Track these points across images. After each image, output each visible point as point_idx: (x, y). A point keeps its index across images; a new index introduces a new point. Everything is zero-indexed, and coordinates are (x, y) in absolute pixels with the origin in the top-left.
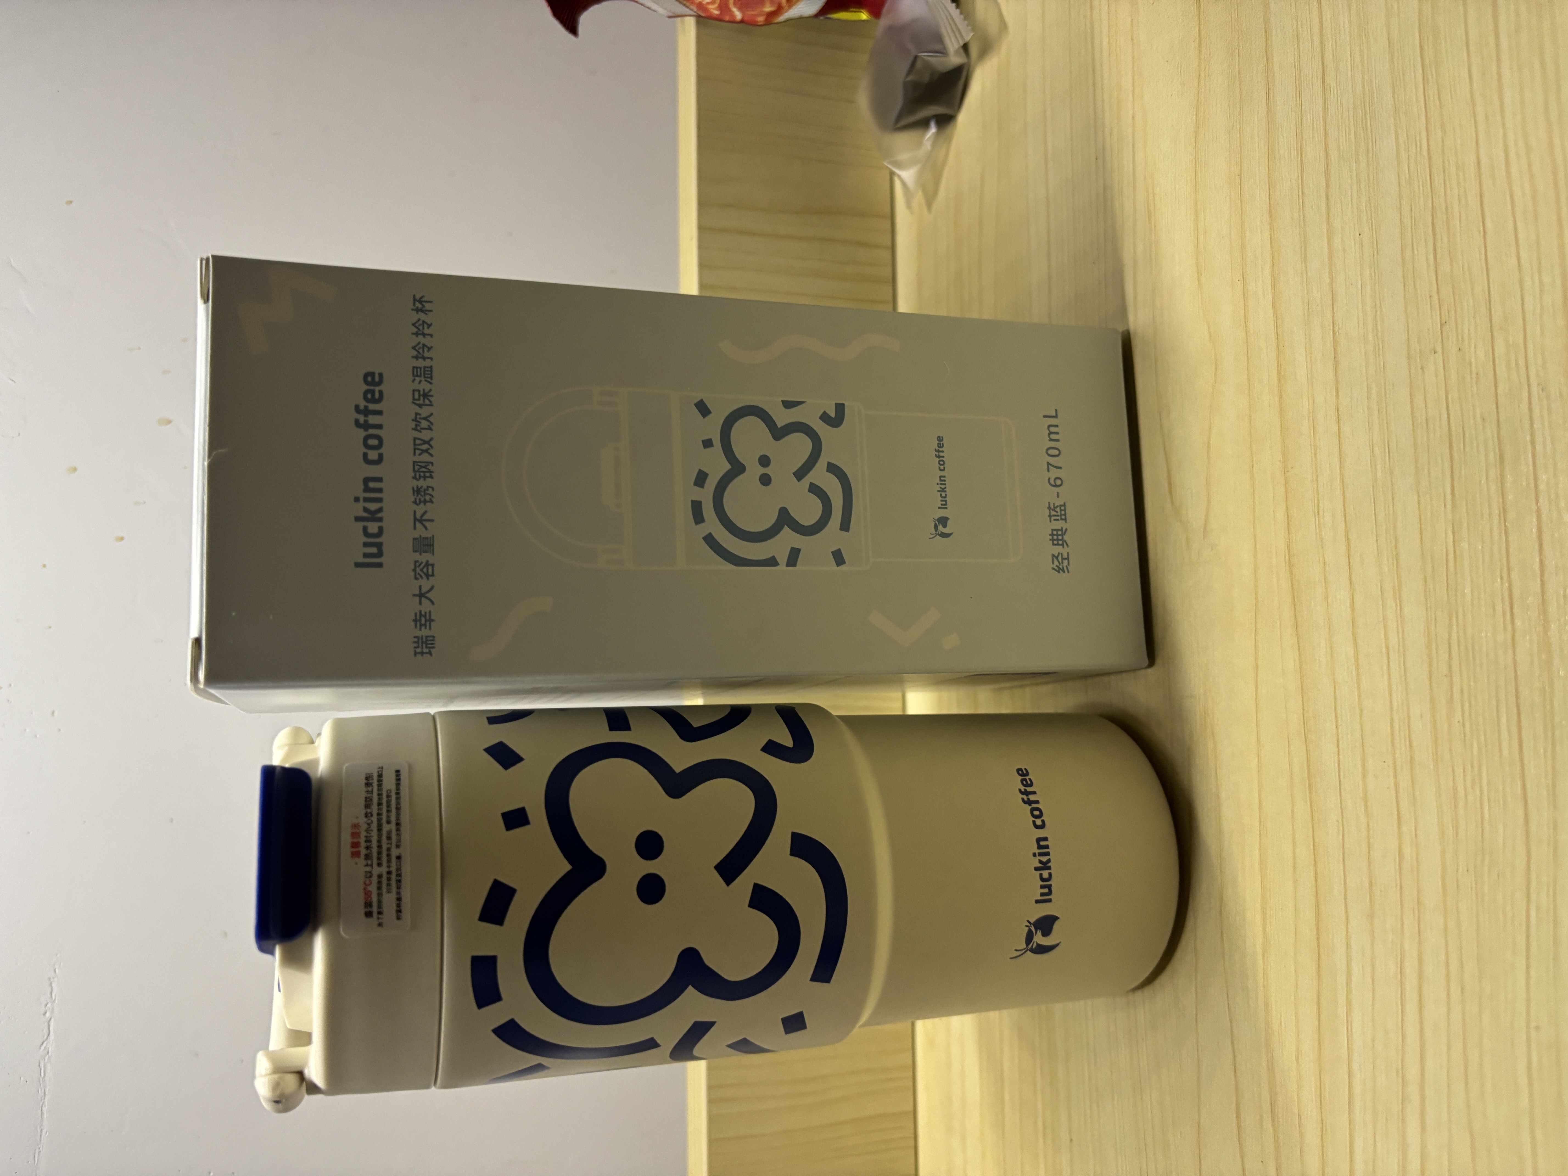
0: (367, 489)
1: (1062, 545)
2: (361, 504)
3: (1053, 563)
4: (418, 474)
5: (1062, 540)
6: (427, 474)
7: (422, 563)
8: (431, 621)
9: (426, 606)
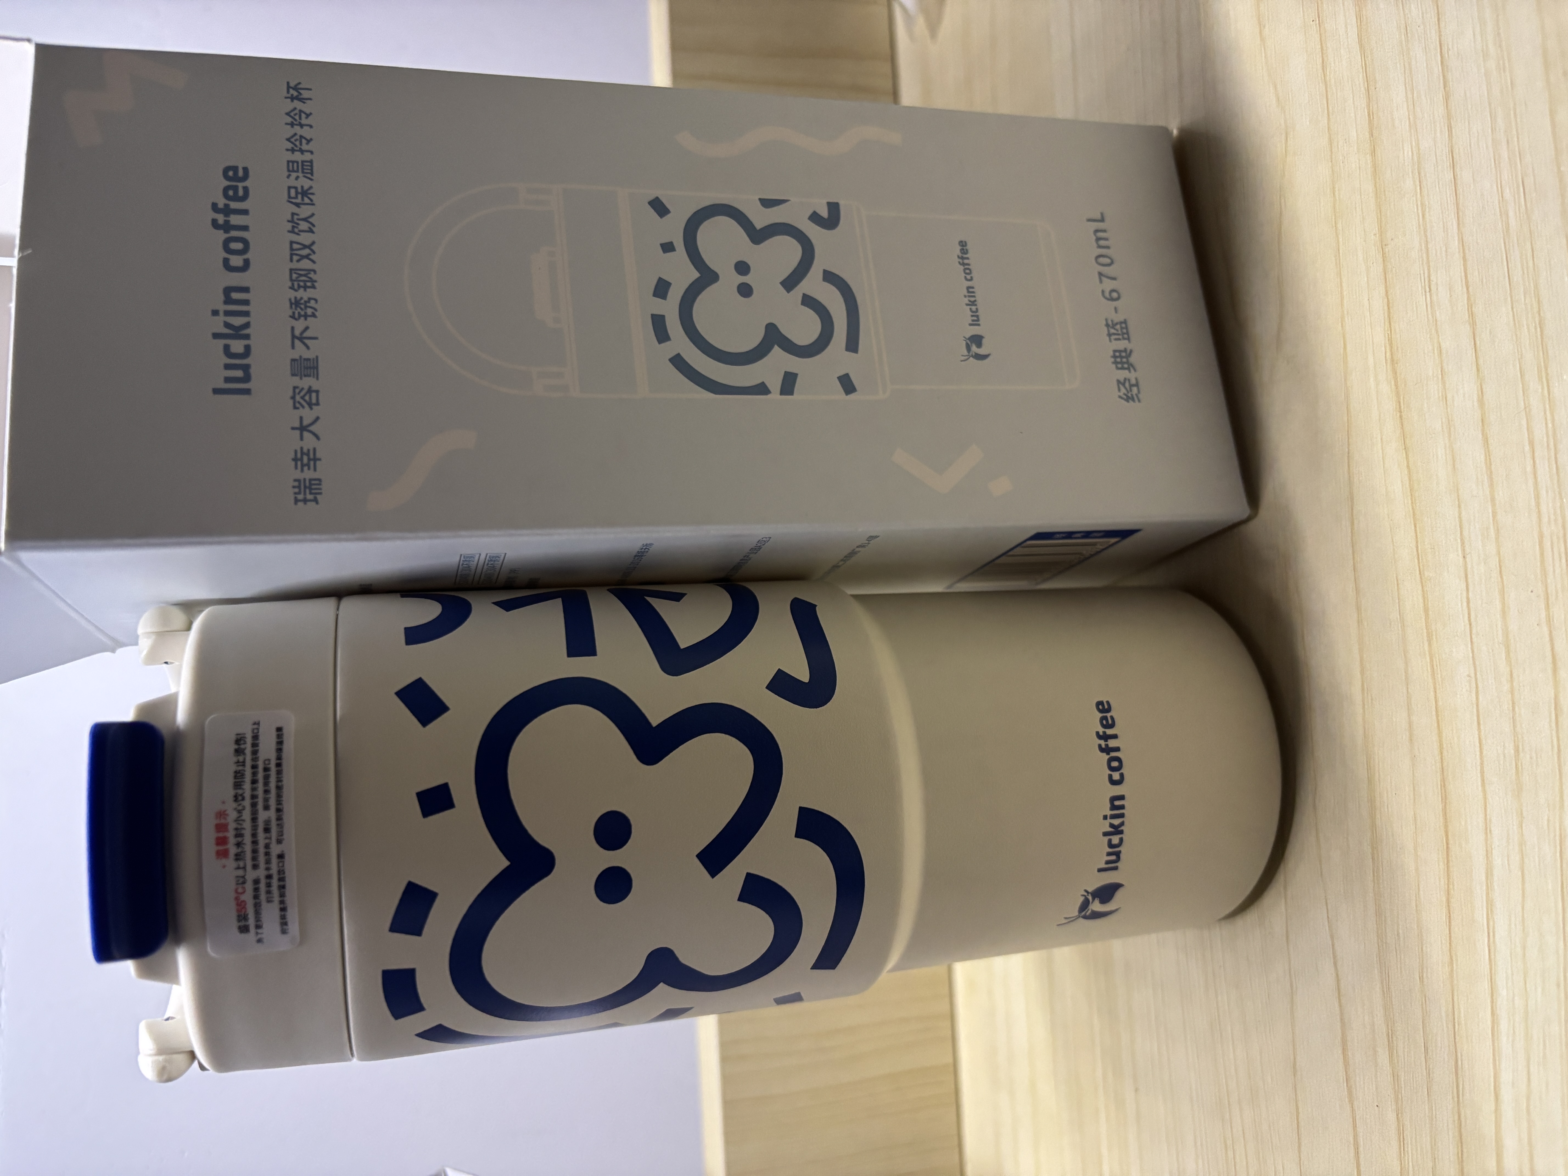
0: (228, 301)
1: (1128, 369)
2: (222, 318)
3: (1119, 390)
4: (296, 284)
5: (1127, 362)
6: (309, 284)
7: (303, 389)
8: (315, 459)
9: (309, 441)
